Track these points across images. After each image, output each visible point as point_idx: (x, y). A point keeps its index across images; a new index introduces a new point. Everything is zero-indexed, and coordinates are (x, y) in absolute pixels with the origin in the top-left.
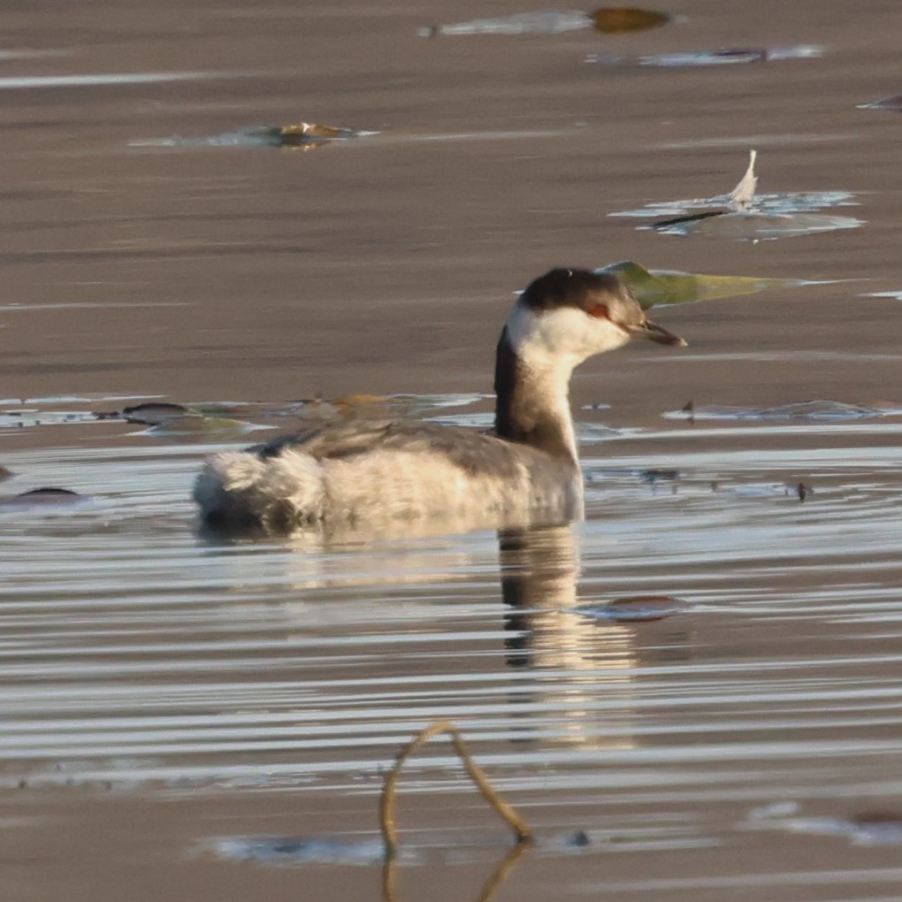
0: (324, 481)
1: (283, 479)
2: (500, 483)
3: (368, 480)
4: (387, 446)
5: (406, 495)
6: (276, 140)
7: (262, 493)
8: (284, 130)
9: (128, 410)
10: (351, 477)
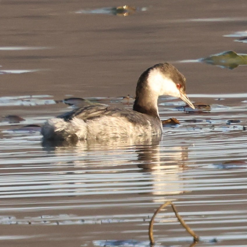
0: (87, 127)
1: (74, 127)
2: (143, 127)
3: (102, 127)
4: (107, 115)
5: (114, 132)
6: (114, 11)
7: (67, 132)
8: (118, 8)
9: (66, 100)
10: (96, 126)
